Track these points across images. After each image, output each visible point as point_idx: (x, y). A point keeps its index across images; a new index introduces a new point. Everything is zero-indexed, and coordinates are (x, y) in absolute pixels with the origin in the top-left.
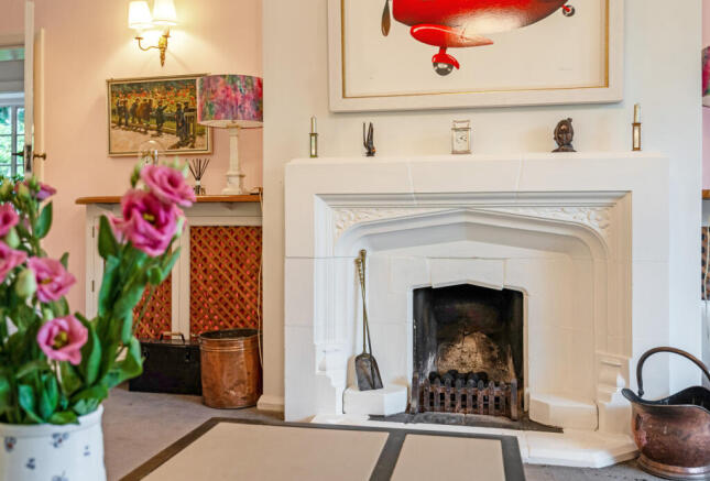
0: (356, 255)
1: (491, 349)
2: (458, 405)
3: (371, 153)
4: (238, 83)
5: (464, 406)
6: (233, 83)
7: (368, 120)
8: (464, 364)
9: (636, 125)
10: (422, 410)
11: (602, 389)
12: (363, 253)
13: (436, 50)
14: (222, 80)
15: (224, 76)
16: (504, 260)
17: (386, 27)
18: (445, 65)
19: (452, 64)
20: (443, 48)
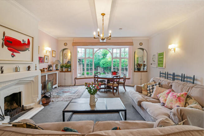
3: (2, 72)
9: (36, 67)
16: (19, 87)
17: (3, 46)
18: (13, 56)
19: (14, 56)
20: (13, 53)
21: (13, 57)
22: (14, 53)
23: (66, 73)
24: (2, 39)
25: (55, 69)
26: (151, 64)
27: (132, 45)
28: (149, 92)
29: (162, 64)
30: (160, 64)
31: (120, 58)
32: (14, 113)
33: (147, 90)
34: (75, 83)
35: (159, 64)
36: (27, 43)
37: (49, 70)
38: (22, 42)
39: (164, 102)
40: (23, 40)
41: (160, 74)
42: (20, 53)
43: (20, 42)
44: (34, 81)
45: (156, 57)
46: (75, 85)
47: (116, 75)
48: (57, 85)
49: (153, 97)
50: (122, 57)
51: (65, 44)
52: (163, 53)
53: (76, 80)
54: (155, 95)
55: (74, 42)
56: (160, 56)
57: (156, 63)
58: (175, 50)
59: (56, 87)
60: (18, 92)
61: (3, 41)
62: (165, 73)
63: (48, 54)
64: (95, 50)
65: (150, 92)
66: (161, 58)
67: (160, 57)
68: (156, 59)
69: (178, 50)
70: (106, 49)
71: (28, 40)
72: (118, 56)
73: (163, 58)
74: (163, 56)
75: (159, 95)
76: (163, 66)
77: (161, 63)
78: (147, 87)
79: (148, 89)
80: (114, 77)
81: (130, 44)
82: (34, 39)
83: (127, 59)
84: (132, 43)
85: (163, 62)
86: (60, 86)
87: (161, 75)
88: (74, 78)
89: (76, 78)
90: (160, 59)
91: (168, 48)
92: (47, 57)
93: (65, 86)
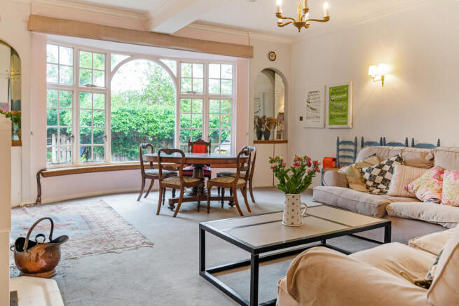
26: (301, 119)
27: (250, 56)
28: (370, 184)
29: (345, 116)
30: (338, 116)
31: (206, 97)
33: (366, 180)
34: (39, 195)
35: (331, 117)
39: (436, 197)
41: (338, 145)
45: (322, 99)
46: (38, 203)
47: (206, 152)
49: (396, 194)
50: (211, 92)
52: (347, 86)
54: (398, 186)
55: (34, 13)
56: (337, 93)
57: (321, 115)
58: (383, 80)
62: (353, 141)
64: (117, 59)
65: (374, 183)
66: (340, 100)
67: (334, 97)
68: (322, 104)
69: (391, 79)
70: (156, 59)
72: (199, 88)
73: (346, 99)
74: (345, 95)
75: (414, 184)
76: (346, 123)
77: (339, 113)
78: (362, 173)
79: (367, 176)
80: (241, 156)
81: (243, 51)
83: (231, 100)
84: (250, 48)
85: (346, 110)
87: (341, 147)
88: (33, 174)
89: (43, 173)
90: (334, 103)
91: (367, 73)
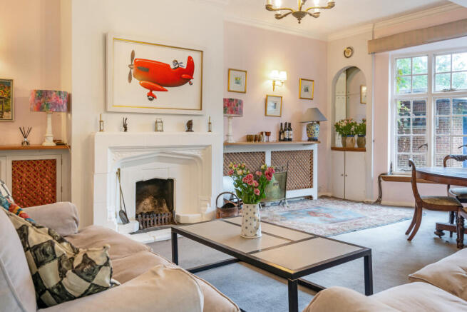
0: (117, 170)
1: (155, 202)
2: (155, 223)
3: (126, 130)
4: (62, 95)
5: (157, 223)
6: (60, 95)
7: (125, 116)
8: (144, 209)
9: (210, 123)
10: (144, 228)
11: (203, 208)
12: (119, 170)
13: (149, 91)
14: (54, 93)
15: (56, 91)
16: (168, 168)
17: (130, 79)
18: (151, 97)
19: (154, 97)
20: (151, 91)
21: (151, 99)
22: (154, 92)
23: (347, 152)
24: (129, 66)
25: (307, 138)
32: (152, 221)
34: (380, 196)
36: (185, 68)
37: (282, 138)
38: (172, 67)
40: (176, 62)
42: (167, 91)
43: (169, 66)
44: (202, 158)
46: (378, 202)
48: (313, 192)
51: (349, 52)
53: (383, 183)
55: (376, 37)
59: (310, 198)
60: (165, 177)
61: (131, 68)
63: (282, 90)
71: (190, 58)
82: (204, 53)
86: (326, 197)
88: (374, 175)
89: (383, 177)
92: (275, 100)
93: (344, 200)
